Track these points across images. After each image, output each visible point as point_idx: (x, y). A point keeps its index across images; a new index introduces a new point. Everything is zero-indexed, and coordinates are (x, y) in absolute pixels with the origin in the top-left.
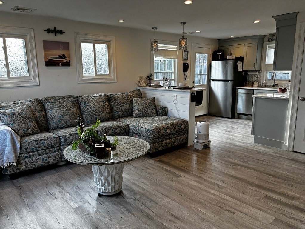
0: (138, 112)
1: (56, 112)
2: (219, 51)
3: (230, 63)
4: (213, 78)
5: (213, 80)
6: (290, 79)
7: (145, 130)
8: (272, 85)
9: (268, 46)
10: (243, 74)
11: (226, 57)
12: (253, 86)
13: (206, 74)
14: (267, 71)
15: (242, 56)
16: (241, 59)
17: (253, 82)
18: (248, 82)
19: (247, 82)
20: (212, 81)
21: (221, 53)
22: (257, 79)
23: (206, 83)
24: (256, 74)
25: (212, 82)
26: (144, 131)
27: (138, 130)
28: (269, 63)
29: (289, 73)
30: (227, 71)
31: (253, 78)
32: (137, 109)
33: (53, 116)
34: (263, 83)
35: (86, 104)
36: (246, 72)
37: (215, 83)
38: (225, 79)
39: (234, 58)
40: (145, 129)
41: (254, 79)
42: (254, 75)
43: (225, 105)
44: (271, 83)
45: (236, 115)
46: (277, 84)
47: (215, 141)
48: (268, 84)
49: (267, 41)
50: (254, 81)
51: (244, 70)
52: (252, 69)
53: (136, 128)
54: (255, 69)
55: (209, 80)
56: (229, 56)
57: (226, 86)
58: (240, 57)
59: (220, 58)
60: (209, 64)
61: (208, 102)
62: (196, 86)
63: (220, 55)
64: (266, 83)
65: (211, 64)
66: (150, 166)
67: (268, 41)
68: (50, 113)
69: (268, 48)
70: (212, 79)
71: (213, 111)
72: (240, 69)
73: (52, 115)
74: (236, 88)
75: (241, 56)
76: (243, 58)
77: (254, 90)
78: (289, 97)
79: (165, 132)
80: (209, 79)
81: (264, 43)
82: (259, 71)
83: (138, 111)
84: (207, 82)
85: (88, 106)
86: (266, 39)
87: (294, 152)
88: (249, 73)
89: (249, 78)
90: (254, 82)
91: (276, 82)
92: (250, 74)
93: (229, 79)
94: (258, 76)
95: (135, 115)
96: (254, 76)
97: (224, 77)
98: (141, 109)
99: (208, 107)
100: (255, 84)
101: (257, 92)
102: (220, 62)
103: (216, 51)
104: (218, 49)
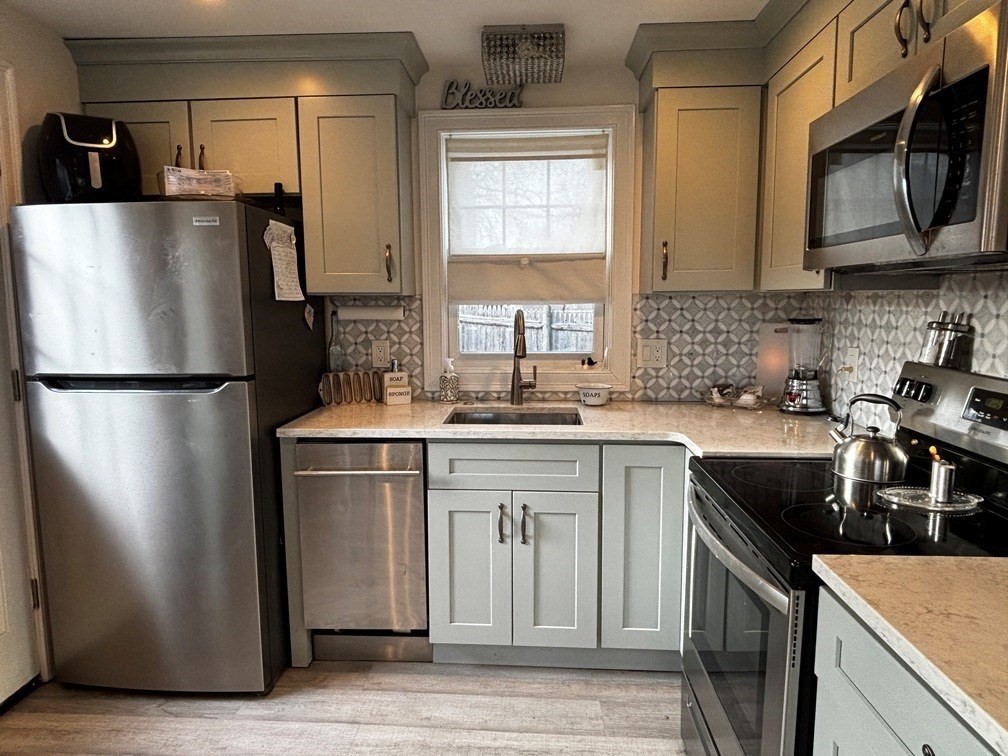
4: (49, 359)
5: (58, 382)
9: (444, 135)
10: (309, 315)
11: (159, 175)
12: (380, 400)
15: (291, 188)
16: (284, 205)
17: (379, 375)
18: (341, 375)
19: (337, 377)
20: (43, 386)
21: (110, 141)
22: (400, 354)
24: (385, 322)
28: (457, 251)
30: (173, 298)
31: (367, 343)
34: (443, 379)
36: (317, 301)
38: (172, 370)
39: (226, 191)
41: (380, 353)
42: (379, 329)
46: (531, 386)
48: (472, 386)
49: (438, 104)
50: (377, 364)
51: (311, 289)
52: (378, 285)
54: (393, 288)
55: (16, 384)
56: (186, 172)
58: (270, 189)
59: (97, 182)
61: (35, 574)
63: (94, 157)
65: (13, 227)
67: (447, 103)
69: (447, 151)
70: (44, 368)
72: (287, 289)
74: (280, 432)
75: (278, 186)
76: (296, 201)
77: (423, 441)
80: (16, 365)
81: (423, 115)
86: (430, 90)
88: (344, 314)
89: (345, 348)
90: (387, 376)
91: (526, 368)
92: (350, 321)
94: (402, 334)
96: (377, 333)
99: (39, 614)
100: (397, 395)
102: (105, 213)
103: (52, 120)
104: (75, 111)
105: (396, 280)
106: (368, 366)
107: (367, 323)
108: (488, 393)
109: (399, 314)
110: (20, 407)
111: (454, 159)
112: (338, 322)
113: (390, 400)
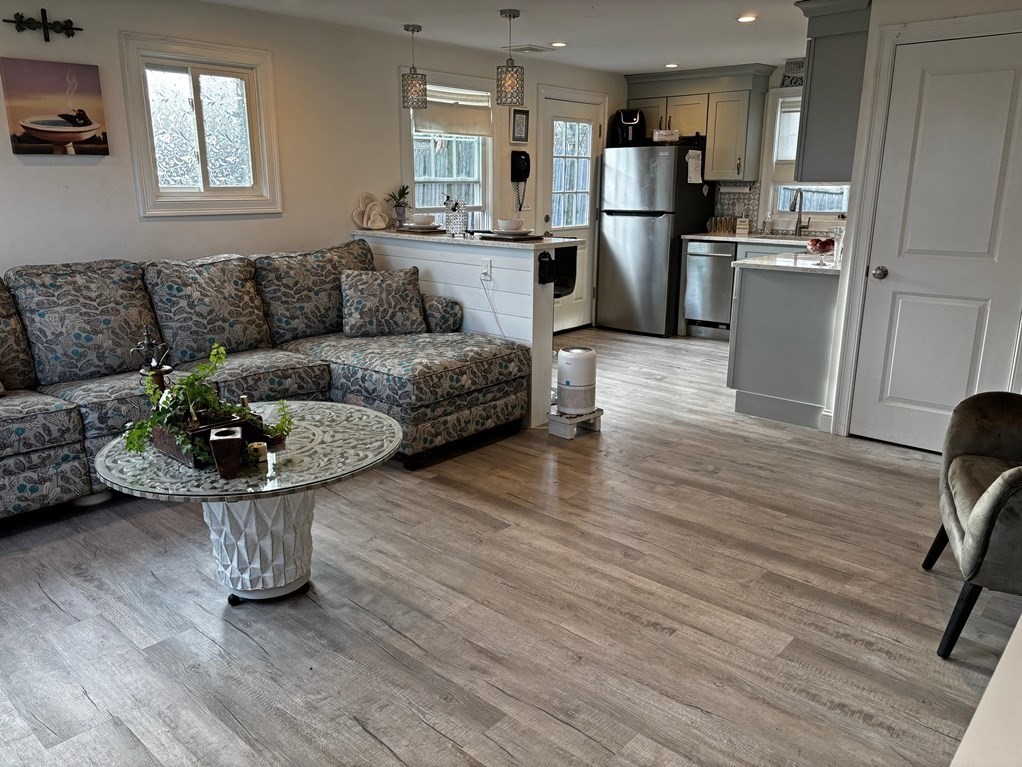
0: (361, 318)
1: (62, 319)
2: (630, 115)
3: (665, 155)
4: (609, 204)
5: (610, 213)
6: (844, 209)
7: (388, 380)
8: (793, 228)
9: (781, 100)
10: (705, 190)
11: (652, 134)
12: (735, 232)
13: (588, 189)
14: (777, 182)
15: (703, 134)
16: (698, 142)
17: (735, 219)
18: (718, 219)
19: (716, 219)
20: (605, 214)
21: (636, 121)
22: (748, 210)
23: (586, 223)
24: (743, 193)
25: (607, 220)
26: (385, 382)
27: (363, 379)
28: (782, 157)
29: (842, 193)
30: (653, 181)
31: (734, 204)
32: (356, 309)
33: (53, 333)
34: (764, 222)
35: (175, 292)
36: (714, 185)
37: (615, 223)
38: (647, 209)
39: (676, 138)
40: (385, 376)
41: (739, 209)
42: (739, 197)
43: (648, 292)
44: (789, 223)
45: (682, 325)
46: (807, 227)
47: (616, 408)
48: (780, 227)
49: (779, 84)
50: (736, 214)
51: (706, 178)
52: (733, 176)
53: (355, 373)
54: (740, 178)
55: (598, 213)
56: (661, 132)
57: (650, 230)
58: (694, 135)
59: (630, 139)
60: (597, 158)
61: (595, 286)
62: (556, 230)
63: (630, 128)
64: (772, 224)
65: (602, 156)
66: (404, 498)
67: (783, 85)
68: (38, 325)
69: (782, 107)
70: (606, 207)
71: (610, 315)
72: (694, 178)
73: (48, 333)
74: (683, 237)
75: (697, 133)
76: (704, 138)
77: (736, 243)
78: (839, 268)
79: (454, 384)
80: (598, 206)
81: (771, 91)
82: (754, 182)
83: (361, 314)
84: (590, 220)
85: (181, 298)
86: (776, 79)
87: (851, 436)
88: (723, 190)
89: (723, 206)
90: (738, 220)
91: (805, 220)
92: (726, 193)
93: (659, 208)
94: (749, 200)
95: (352, 328)
96: (739, 199)
97: (643, 202)
98: (370, 310)
99: (594, 301)
100: (742, 225)
101: (746, 253)
102: (632, 150)
103: (618, 113)
104: (625, 107)
105: (741, 174)
106: (733, 215)
107: (735, 194)
108: (788, 231)
109: (747, 190)
110: (597, 222)
111: (784, 112)
112: (722, 193)
113: (737, 231)
